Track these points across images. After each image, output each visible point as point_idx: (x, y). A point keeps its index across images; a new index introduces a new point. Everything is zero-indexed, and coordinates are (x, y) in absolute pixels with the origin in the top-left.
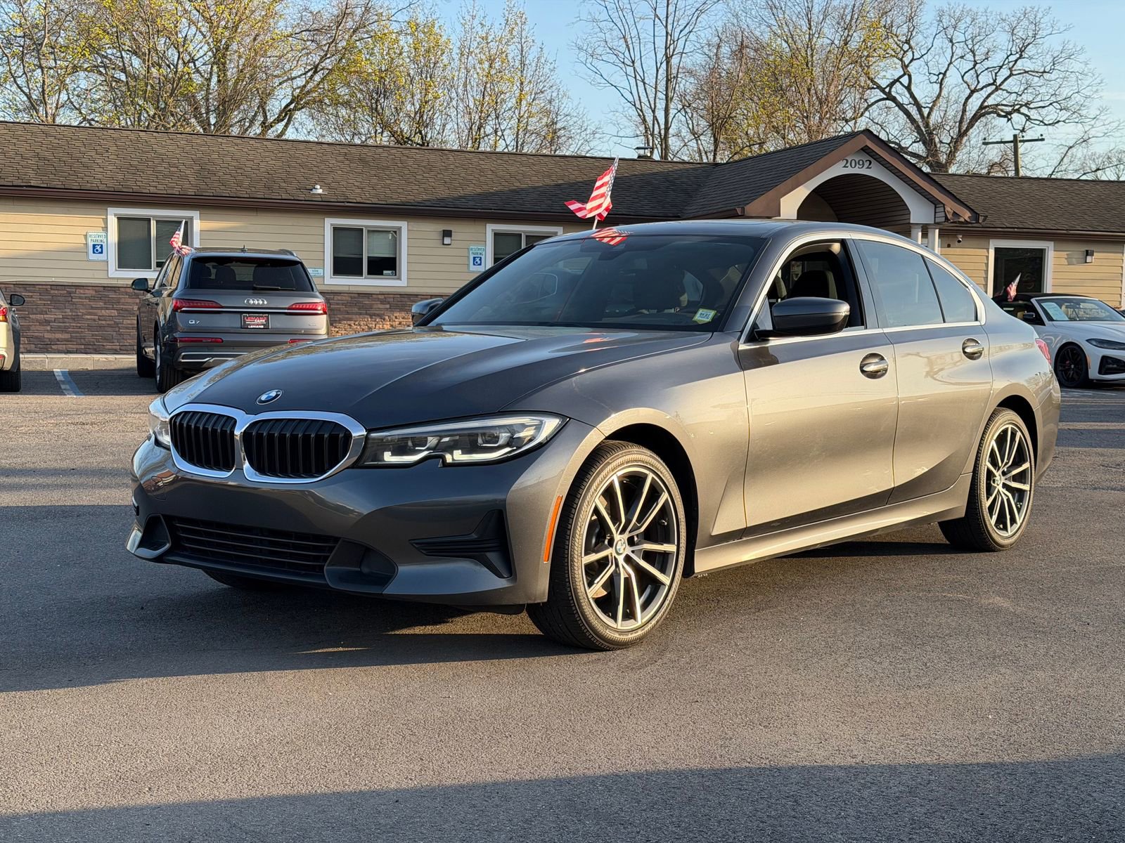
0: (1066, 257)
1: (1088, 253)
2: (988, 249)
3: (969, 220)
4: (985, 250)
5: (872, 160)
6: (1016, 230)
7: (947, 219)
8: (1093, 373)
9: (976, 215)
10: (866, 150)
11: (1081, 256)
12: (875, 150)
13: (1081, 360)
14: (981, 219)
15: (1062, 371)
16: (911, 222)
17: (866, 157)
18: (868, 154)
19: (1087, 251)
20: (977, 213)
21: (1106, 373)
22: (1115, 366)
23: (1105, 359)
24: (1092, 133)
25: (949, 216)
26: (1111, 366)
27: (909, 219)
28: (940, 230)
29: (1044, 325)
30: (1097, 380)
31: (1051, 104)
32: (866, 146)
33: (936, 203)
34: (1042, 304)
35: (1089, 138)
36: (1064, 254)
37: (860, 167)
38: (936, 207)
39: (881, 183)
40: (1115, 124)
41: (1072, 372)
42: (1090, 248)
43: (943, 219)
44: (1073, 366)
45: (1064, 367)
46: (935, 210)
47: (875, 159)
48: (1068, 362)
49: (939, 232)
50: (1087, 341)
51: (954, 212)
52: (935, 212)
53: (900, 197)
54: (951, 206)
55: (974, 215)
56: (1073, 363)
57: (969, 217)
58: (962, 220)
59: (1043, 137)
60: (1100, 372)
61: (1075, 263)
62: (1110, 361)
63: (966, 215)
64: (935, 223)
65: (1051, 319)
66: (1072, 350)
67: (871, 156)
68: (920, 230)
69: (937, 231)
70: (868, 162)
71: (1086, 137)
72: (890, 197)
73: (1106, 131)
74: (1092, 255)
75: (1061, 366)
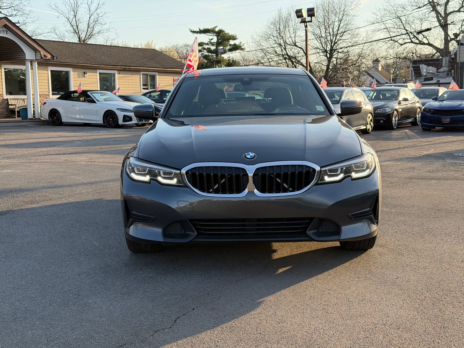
0: (77, 74)
1: (85, 73)
2: (48, 71)
3: (50, 59)
4: (47, 71)
5: (8, 31)
6: (58, 63)
7: (42, 58)
8: (121, 122)
9: (53, 57)
10: (5, 26)
11: (83, 74)
12: (10, 27)
13: (115, 117)
14: (55, 58)
15: (106, 121)
16: (26, 59)
17: (5, 29)
18: (5, 27)
19: (85, 72)
20: (53, 56)
21: (125, 122)
22: (128, 119)
23: (125, 116)
24: (27, 20)
25: (43, 57)
26: (127, 119)
27: (25, 57)
28: (37, 63)
29: (96, 103)
30: (122, 125)
31: (10, 7)
32: (6, 24)
33: (36, 50)
34: (93, 94)
35: (26, 23)
36: (76, 73)
37: (3, 33)
38: (36, 53)
39: (12, 41)
40: (36, 18)
41: (111, 122)
42: (86, 71)
43: (40, 58)
44: (111, 119)
45: (107, 120)
46: (35, 54)
47: (9, 30)
48: (109, 118)
49: (37, 64)
50: (117, 109)
51: (44, 55)
52: (36, 55)
53: (20, 47)
54: (43, 53)
55: (52, 56)
56: (111, 118)
57: (50, 57)
58: (48, 58)
59: (19, 22)
60: (123, 122)
61: (81, 77)
62: (126, 117)
63: (49, 56)
64: (36, 59)
65: (98, 101)
66: (110, 113)
67: (7, 29)
68: (30, 62)
69: (36, 63)
70: (6, 31)
71: (24, 23)
72: (16, 47)
73: (33, 21)
74: (87, 74)
75: (106, 119)
